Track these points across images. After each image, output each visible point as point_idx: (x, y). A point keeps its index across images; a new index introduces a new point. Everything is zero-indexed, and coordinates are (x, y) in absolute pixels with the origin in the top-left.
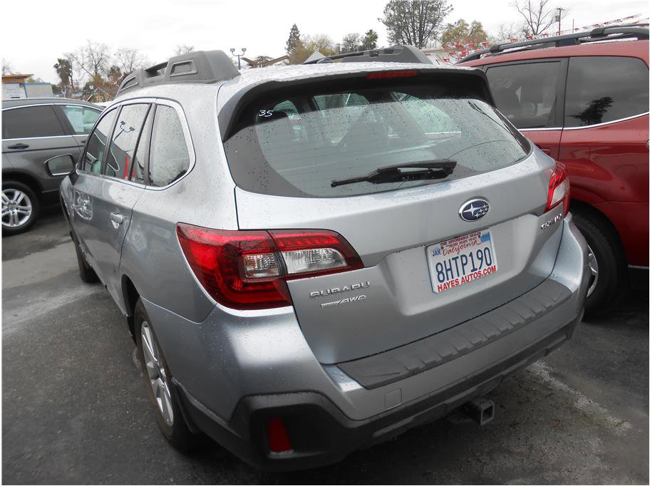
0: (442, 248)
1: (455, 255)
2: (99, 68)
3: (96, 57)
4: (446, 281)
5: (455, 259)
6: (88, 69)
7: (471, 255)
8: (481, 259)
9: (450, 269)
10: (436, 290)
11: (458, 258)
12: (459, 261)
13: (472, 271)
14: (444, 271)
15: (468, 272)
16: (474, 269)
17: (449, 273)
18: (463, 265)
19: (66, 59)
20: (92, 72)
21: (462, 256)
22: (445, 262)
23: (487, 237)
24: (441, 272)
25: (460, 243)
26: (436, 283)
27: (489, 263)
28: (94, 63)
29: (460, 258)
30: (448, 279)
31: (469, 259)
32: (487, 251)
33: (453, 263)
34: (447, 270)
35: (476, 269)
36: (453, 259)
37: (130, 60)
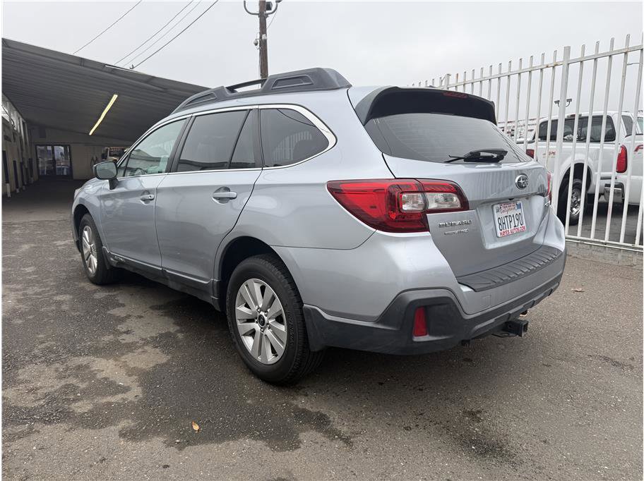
0: (500, 208)
8: (518, 220)
9: (505, 223)
10: (499, 235)
12: (508, 218)
14: (502, 224)
15: (513, 228)
18: (510, 222)
22: (502, 218)
23: (519, 206)
25: (508, 206)
26: (499, 231)
27: (522, 223)
30: (504, 230)
31: (512, 218)
32: (520, 215)
35: (516, 226)
36: (505, 217)
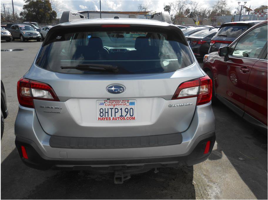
0: (105, 103)
1: (112, 107)
2: (181, 9)
3: (181, 5)
4: (104, 116)
5: (111, 109)
6: (177, 10)
7: (121, 109)
8: (127, 112)
9: (108, 112)
11: (113, 108)
12: (113, 110)
13: (120, 116)
14: (104, 112)
15: (118, 116)
16: (122, 116)
17: (107, 114)
18: (115, 112)
19: (169, 5)
20: (178, 11)
21: (115, 109)
22: (105, 109)
23: (133, 104)
24: (102, 112)
25: (115, 103)
26: (98, 117)
27: (131, 114)
28: (180, 7)
29: (114, 109)
30: (105, 116)
31: (120, 111)
32: (131, 110)
33: (110, 110)
34: (105, 113)
35: (123, 116)
36: (110, 109)
37: (195, 6)
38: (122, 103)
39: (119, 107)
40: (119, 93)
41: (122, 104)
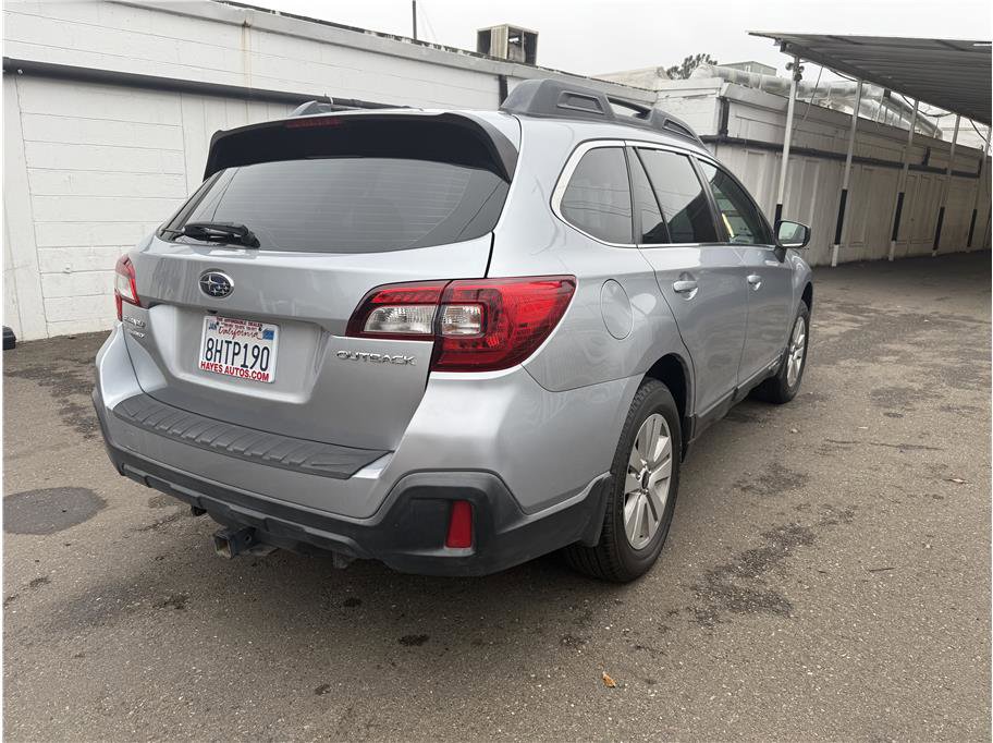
0: (218, 324)
1: (229, 338)
4: (212, 362)
5: (228, 342)
7: (246, 347)
9: (220, 351)
11: (231, 342)
12: (231, 346)
13: (241, 366)
16: (244, 366)
17: (218, 354)
18: (235, 354)
21: (236, 343)
24: (211, 350)
25: (237, 327)
27: (264, 367)
29: (233, 344)
30: (214, 361)
31: (243, 350)
32: (266, 351)
33: (225, 346)
34: (217, 351)
35: (247, 367)
38: (249, 328)
39: (242, 340)
40: (219, 295)
41: (250, 332)
